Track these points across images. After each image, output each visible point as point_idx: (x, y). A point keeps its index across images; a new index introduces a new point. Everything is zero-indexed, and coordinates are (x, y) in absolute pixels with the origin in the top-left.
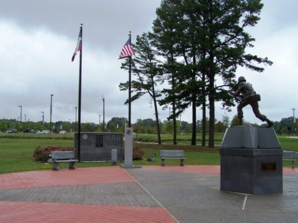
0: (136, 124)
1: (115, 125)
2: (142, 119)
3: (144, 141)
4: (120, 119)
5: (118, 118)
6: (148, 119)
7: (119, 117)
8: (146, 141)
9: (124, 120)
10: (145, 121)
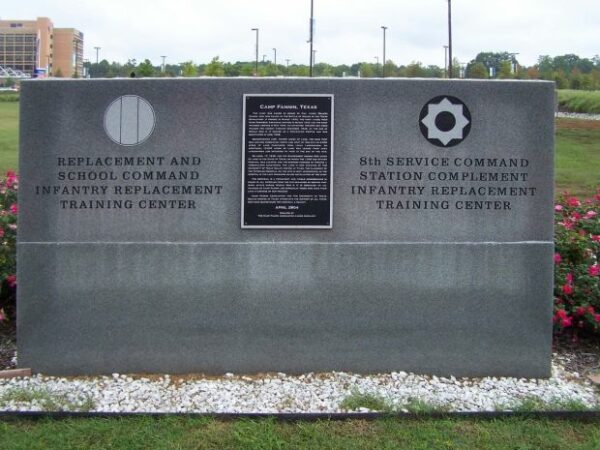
0: (536, 67)
1: (485, 68)
2: (553, 56)
3: (571, 110)
4: (498, 56)
5: (491, 54)
6: (567, 57)
7: (495, 52)
8: (581, 110)
9: (506, 58)
10: (559, 60)
